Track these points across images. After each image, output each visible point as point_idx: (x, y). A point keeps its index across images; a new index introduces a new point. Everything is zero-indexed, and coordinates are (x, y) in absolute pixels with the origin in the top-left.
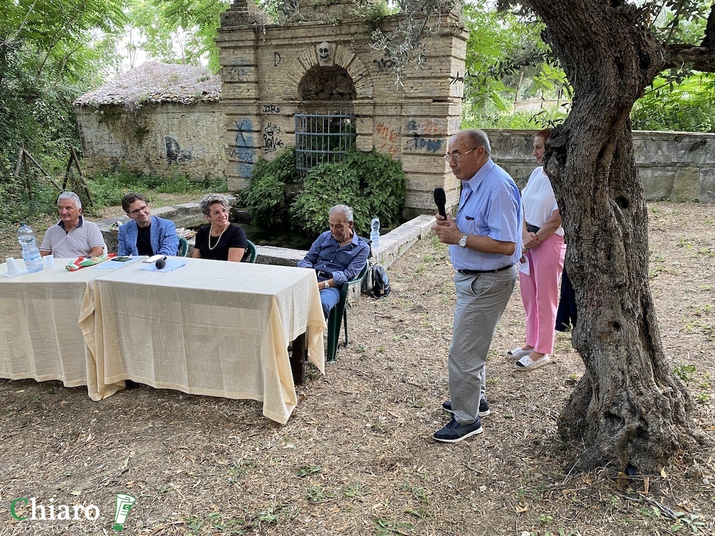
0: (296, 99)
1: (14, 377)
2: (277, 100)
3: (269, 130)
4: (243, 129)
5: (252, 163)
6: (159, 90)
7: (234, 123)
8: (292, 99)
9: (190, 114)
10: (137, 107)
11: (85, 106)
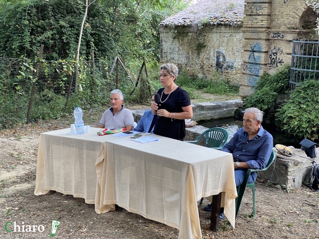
0: (297, 29)
1: (65, 193)
2: (283, 28)
3: (274, 51)
4: (255, 50)
5: (258, 76)
6: (217, 16)
7: (249, 45)
8: (294, 28)
9: (237, 34)
10: (200, 28)
11: (166, 26)
